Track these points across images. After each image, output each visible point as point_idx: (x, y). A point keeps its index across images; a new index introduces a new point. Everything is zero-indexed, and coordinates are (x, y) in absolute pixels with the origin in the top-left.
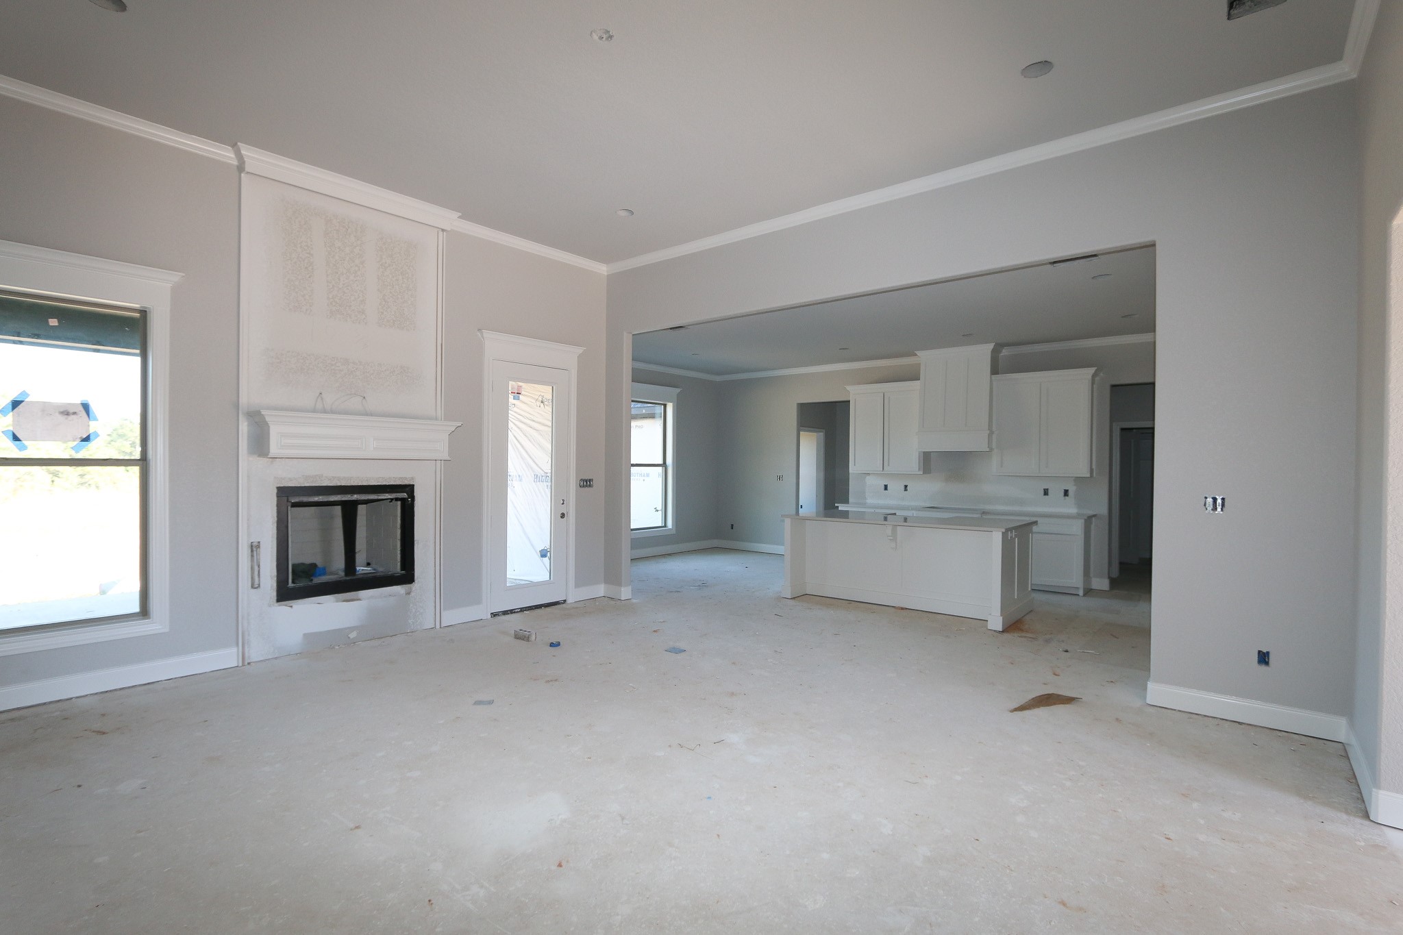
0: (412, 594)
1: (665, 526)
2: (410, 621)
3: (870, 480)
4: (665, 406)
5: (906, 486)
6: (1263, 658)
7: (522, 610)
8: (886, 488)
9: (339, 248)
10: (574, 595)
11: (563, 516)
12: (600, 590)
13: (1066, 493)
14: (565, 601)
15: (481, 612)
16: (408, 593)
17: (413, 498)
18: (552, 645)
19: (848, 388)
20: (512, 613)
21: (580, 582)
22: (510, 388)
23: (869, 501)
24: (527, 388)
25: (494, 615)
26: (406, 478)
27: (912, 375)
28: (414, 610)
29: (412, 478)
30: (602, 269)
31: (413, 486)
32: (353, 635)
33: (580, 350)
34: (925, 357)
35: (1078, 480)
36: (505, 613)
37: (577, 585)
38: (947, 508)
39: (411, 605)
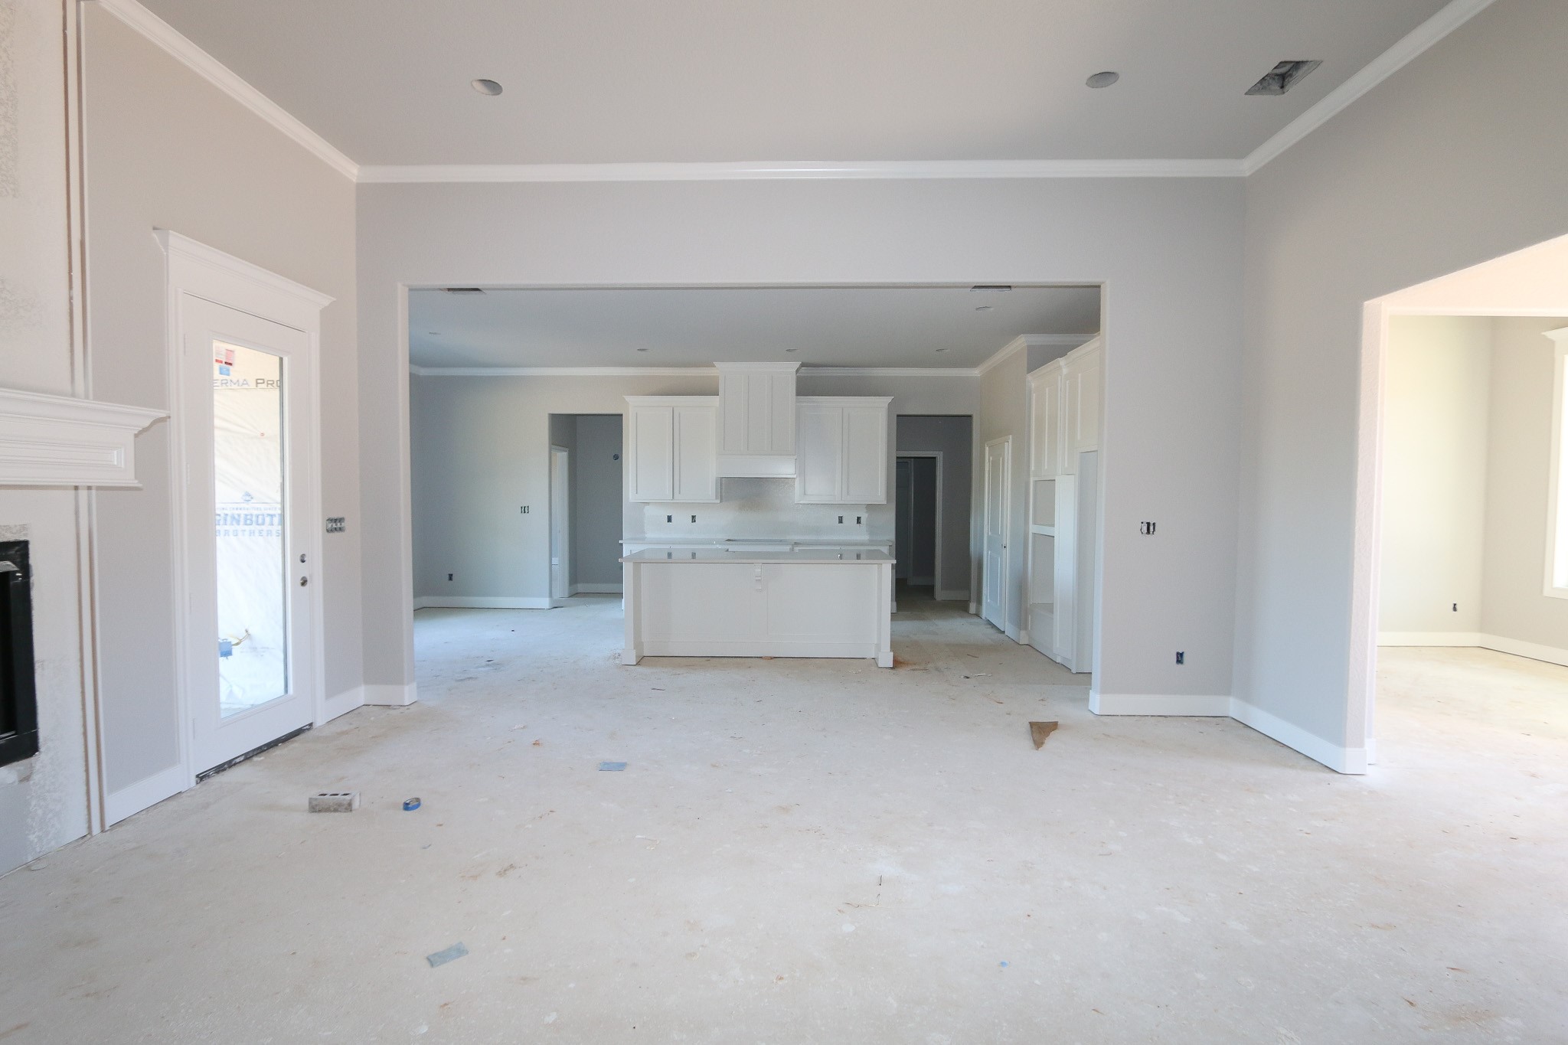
0: (36, 777)
2: (32, 837)
3: (649, 511)
5: (693, 517)
6: (1180, 658)
7: (248, 756)
8: (669, 519)
10: (321, 712)
11: (304, 582)
12: (360, 695)
13: (859, 520)
14: (311, 725)
15: (180, 778)
16: (26, 779)
17: (26, 569)
18: (407, 807)
19: (628, 398)
20: (230, 767)
21: (335, 685)
22: (214, 354)
23: (649, 535)
24: (243, 356)
25: (201, 777)
26: (8, 528)
27: (709, 389)
28: (40, 812)
29: (24, 527)
30: (352, 171)
31: (24, 545)
33: (324, 299)
34: (724, 371)
35: (870, 507)
36: (220, 769)
37: (329, 694)
38: (743, 540)
39: (33, 803)
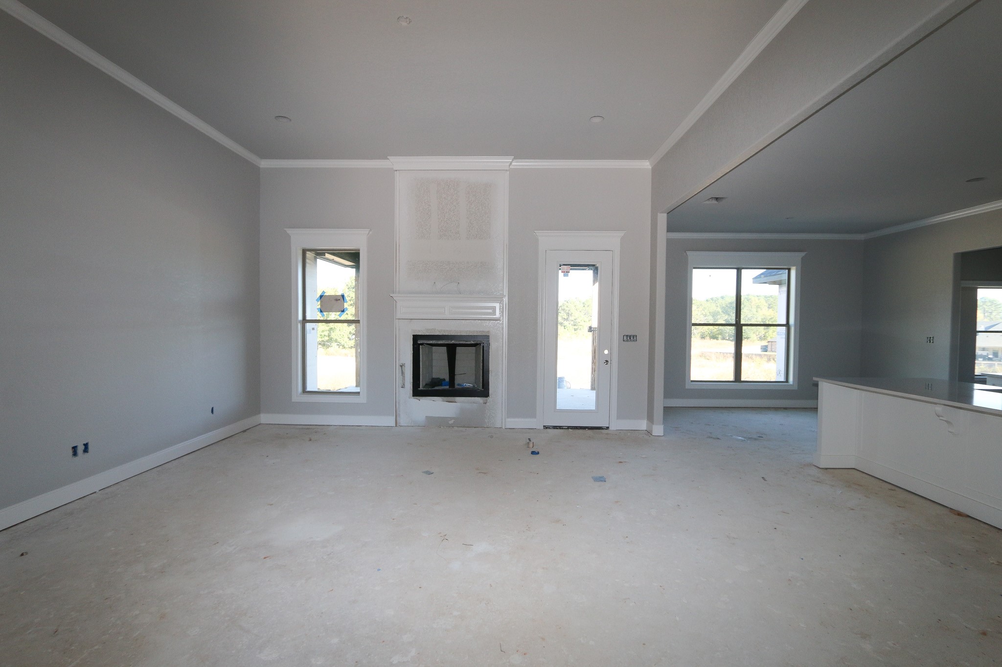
0: (488, 404)
1: (787, 381)
2: (486, 420)
4: (789, 270)
7: (569, 428)
9: (445, 198)
10: (616, 425)
11: (606, 363)
12: (644, 425)
14: (608, 428)
15: (535, 423)
16: (485, 403)
17: (488, 344)
18: (532, 453)
20: (560, 429)
25: (546, 427)
26: (484, 331)
28: (489, 414)
29: (488, 331)
31: (488, 337)
32: (451, 422)
33: (621, 234)
36: (555, 427)
37: (618, 417)
39: (487, 411)
